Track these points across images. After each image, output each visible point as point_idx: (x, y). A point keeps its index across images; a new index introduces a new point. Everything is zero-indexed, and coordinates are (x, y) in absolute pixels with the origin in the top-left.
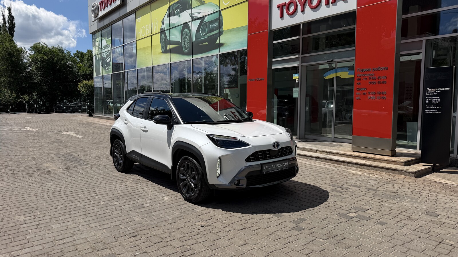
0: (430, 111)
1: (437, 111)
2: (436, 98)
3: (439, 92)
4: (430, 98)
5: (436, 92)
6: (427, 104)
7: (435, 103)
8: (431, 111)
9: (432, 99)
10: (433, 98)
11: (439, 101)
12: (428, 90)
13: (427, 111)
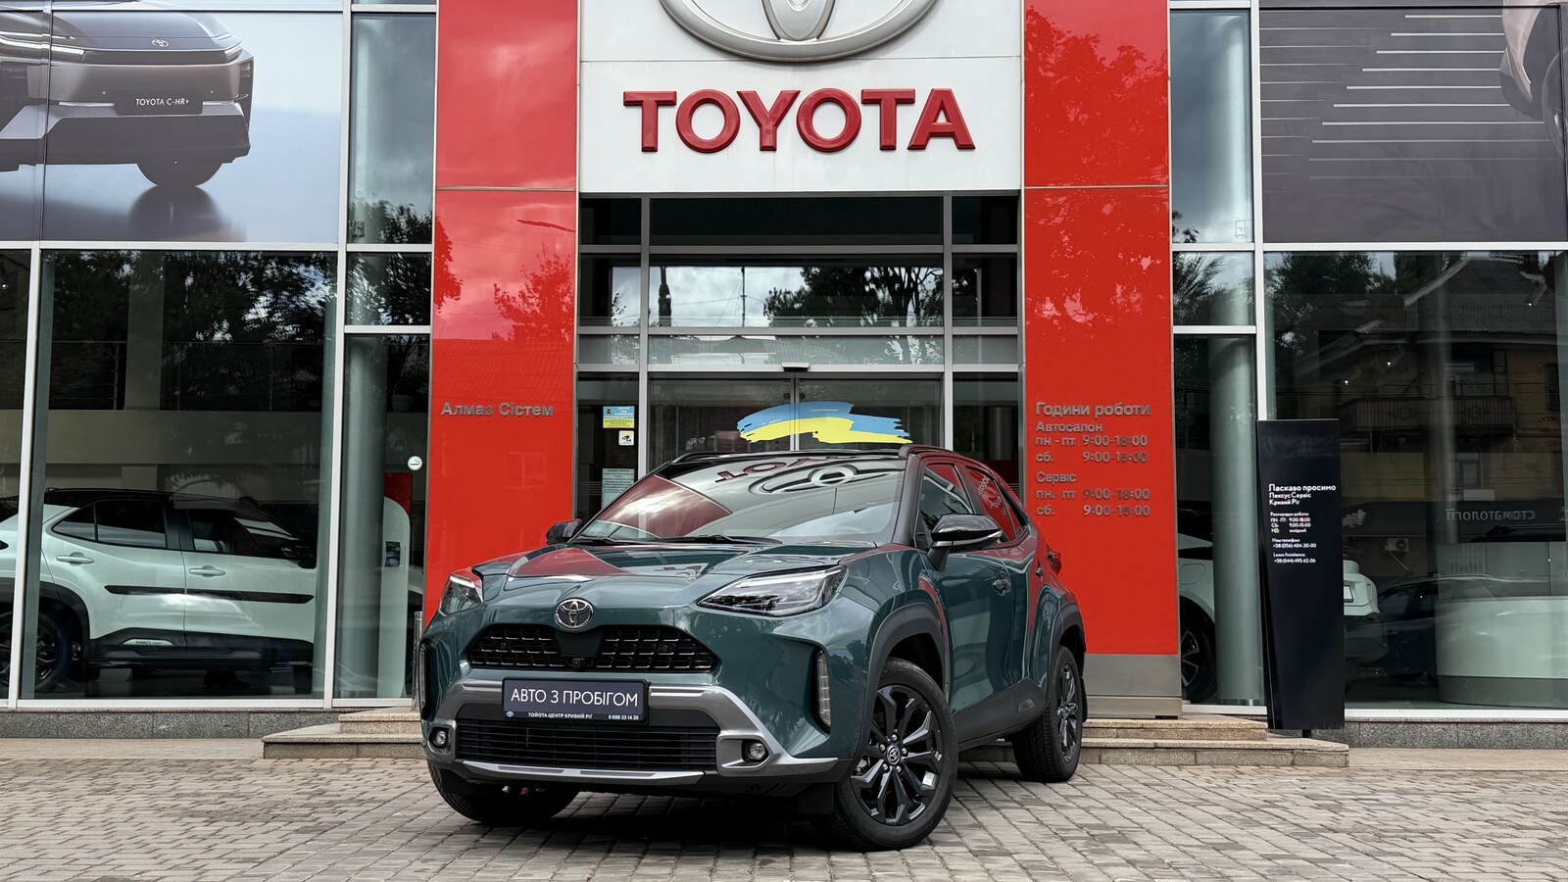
0: (1287, 558)
1: (1305, 558)
2: (1300, 514)
3: (1305, 496)
4: (1283, 515)
5: (1298, 496)
6: (1277, 536)
7: (1298, 531)
8: (1290, 558)
9: (1288, 518)
10: (1292, 517)
11: (1309, 525)
12: (1272, 491)
13: (1279, 558)
